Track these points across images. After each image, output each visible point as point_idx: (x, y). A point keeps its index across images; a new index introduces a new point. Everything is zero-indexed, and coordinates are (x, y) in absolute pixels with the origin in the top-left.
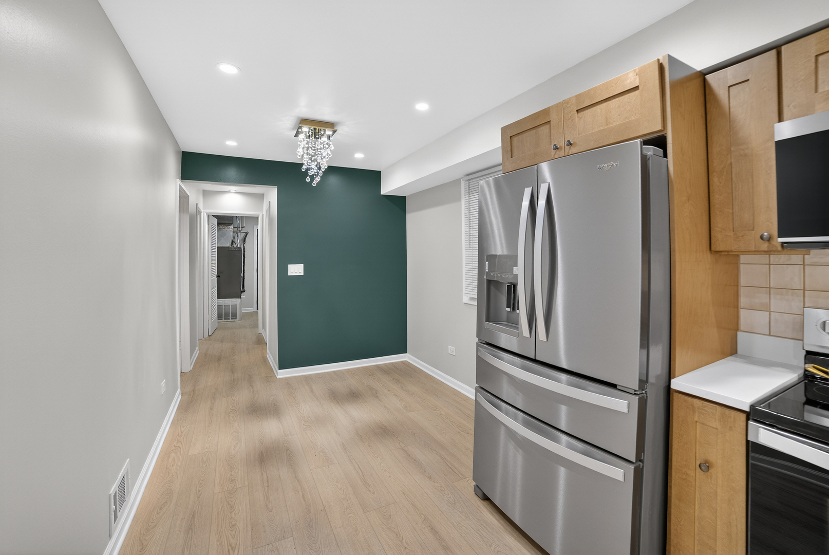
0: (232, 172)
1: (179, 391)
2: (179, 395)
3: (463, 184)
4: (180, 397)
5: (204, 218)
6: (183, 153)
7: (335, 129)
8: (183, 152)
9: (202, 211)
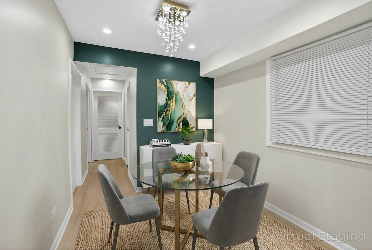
0: (108, 59)
1: (72, 204)
2: (72, 207)
3: (268, 64)
4: (73, 209)
5: (91, 94)
6: (76, 44)
7: (190, 10)
8: (75, 42)
9: (91, 89)
